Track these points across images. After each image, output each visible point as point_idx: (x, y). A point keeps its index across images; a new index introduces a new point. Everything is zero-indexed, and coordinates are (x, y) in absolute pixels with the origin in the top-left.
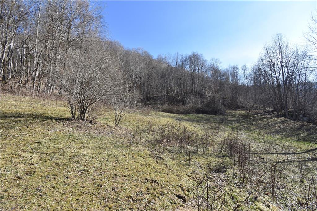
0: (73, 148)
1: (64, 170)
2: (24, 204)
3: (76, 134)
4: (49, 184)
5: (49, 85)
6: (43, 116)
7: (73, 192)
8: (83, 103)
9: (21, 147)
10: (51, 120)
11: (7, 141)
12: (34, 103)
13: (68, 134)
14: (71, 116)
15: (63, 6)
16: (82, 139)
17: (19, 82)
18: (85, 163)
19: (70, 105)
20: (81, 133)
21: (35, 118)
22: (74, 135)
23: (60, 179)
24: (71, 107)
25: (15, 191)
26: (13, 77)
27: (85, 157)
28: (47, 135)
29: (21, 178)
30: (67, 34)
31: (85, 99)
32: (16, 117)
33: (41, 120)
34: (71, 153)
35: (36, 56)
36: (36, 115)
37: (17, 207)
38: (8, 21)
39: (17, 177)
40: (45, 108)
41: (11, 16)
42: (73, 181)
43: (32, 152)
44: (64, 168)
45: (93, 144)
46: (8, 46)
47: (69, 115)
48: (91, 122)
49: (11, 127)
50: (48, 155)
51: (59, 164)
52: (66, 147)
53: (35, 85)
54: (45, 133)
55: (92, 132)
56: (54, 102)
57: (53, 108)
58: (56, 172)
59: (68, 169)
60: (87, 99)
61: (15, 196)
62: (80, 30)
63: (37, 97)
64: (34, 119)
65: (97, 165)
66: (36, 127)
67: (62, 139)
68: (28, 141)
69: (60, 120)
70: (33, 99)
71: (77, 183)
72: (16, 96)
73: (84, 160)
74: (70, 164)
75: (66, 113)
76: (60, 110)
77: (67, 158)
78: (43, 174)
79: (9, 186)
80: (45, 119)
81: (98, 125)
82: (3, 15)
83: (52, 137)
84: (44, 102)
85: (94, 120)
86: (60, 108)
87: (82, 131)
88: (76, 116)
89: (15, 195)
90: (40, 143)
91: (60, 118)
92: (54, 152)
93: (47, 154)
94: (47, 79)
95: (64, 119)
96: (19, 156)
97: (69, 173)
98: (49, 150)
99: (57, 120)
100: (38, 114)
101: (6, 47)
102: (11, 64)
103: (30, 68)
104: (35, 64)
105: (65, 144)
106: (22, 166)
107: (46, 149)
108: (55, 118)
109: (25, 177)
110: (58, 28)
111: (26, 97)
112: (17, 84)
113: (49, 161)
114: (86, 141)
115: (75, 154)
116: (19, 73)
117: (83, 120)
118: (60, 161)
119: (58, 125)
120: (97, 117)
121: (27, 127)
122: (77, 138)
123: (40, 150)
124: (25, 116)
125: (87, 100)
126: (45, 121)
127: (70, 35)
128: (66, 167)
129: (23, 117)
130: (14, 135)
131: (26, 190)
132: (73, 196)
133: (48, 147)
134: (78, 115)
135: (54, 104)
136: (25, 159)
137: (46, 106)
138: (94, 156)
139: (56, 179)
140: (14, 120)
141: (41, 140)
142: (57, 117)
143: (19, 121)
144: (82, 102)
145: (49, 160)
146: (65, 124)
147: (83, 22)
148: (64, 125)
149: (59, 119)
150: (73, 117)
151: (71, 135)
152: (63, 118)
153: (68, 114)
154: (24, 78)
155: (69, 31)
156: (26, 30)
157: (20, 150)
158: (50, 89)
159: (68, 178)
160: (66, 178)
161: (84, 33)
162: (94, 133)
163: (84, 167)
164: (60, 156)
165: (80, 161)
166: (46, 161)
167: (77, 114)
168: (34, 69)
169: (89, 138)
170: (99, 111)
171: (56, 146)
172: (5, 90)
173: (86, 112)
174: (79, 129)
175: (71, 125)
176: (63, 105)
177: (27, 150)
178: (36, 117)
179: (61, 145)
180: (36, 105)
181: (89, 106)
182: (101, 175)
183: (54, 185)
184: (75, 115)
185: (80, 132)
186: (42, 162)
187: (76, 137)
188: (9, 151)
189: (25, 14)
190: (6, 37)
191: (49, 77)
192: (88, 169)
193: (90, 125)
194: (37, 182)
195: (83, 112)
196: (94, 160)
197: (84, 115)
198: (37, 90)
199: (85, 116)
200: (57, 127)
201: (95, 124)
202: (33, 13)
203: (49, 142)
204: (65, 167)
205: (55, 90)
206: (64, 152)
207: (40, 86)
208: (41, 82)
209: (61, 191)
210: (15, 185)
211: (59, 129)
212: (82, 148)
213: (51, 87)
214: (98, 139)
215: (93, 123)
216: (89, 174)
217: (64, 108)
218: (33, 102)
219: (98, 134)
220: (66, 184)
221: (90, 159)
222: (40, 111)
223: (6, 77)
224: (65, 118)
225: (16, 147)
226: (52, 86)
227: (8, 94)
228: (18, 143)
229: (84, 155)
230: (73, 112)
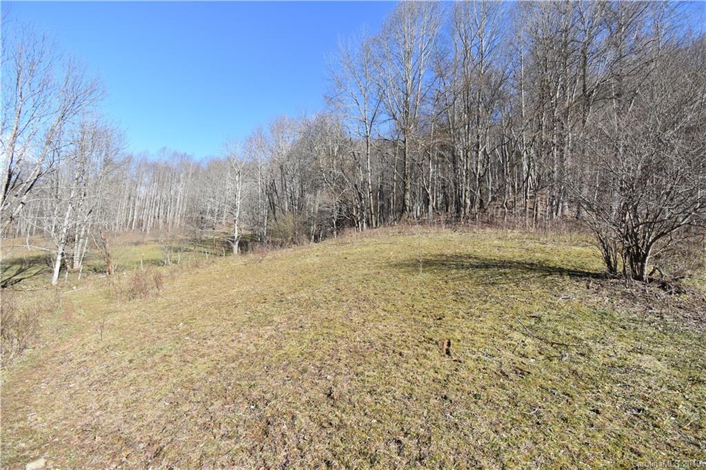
0: (611, 347)
1: (588, 390)
2: (509, 426)
3: (621, 312)
4: (555, 410)
5: (554, 203)
6: (544, 265)
7: (609, 451)
8: (636, 234)
9: (508, 321)
10: (561, 275)
11: (487, 305)
12: (528, 241)
13: (600, 309)
14: (605, 268)
15: (563, 27)
16: (637, 328)
17: (502, 206)
18: (644, 392)
19: (602, 241)
20: (635, 313)
21: (531, 269)
22: (616, 315)
23: (580, 407)
24: (604, 247)
25: (497, 394)
26: (494, 199)
27: (646, 378)
28: (551, 306)
29: (507, 376)
30: (580, 80)
31: (642, 224)
32: (500, 267)
33: (541, 274)
34: (606, 356)
35: (526, 150)
36: (532, 264)
37: (498, 424)
38: (478, 110)
39: (501, 372)
40: (547, 250)
41: (481, 100)
42: (609, 426)
43: (525, 332)
44: (589, 386)
45: (670, 349)
46: (482, 150)
47: (599, 265)
48: (663, 286)
49: (493, 284)
50: (555, 348)
51: (577, 374)
52: (594, 338)
53: (528, 207)
54: (549, 300)
55: (668, 314)
56: (567, 237)
57: (564, 249)
58: (571, 388)
59: (599, 392)
60: (647, 222)
61: (497, 405)
62: (610, 55)
63: (533, 230)
64: (528, 271)
65: (684, 411)
66: (533, 286)
67: (584, 320)
68: (519, 312)
69: (580, 276)
70: (526, 233)
71: (620, 435)
72: (500, 232)
73: (643, 384)
74: (603, 382)
75: (593, 261)
76: (579, 255)
77: (596, 365)
78: (543, 383)
79: (489, 382)
80: (549, 271)
81: (689, 296)
82: (471, 104)
83: (562, 310)
84: (545, 239)
85: (676, 280)
86: (578, 249)
87: (638, 307)
88: (620, 269)
89: (497, 402)
90: (540, 318)
91: (580, 272)
92: (566, 344)
93: (553, 344)
94: (548, 192)
95: (588, 274)
96: (504, 336)
97: (599, 403)
98: (556, 338)
99: (574, 275)
100: (535, 262)
101: (480, 153)
102: (489, 178)
103: (518, 177)
104: (525, 167)
105: (591, 332)
106: (508, 354)
107: (550, 334)
108: (569, 270)
109: (512, 376)
110: (559, 78)
111: (515, 231)
112: (500, 210)
113: (556, 361)
114: (651, 337)
115: (616, 362)
116: (501, 191)
117: (640, 278)
118: (580, 369)
119: (574, 287)
120: (689, 272)
121: (517, 285)
122: (622, 324)
123: (540, 334)
124: (513, 265)
125: (648, 225)
126: (548, 277)
127: (588, 79)
128: (594, 387)
129: (510, 266)
130: (497, 298)
131: (514, 401)
132: (609, 462)
133: (555, 331)
134: (624, 266)
135: (565, 241)
136: (513, 342)
137: (550, 245)
138: (674, 382)
139: (570, 404)
140: (497, 272)
141: (541, 313)
142: (573, 269)
143: (504, 273)
144: (633, 231)
145: (556, 358)
146: (590, 285)
147: (615, 31)
148: (588, 288)
149: (577, 274)
150: (612, 270)
151: (606, 314)
152: (587, 271)
153: (599, 262)
154: (509, 198)
155: (584, 71)
156: (504, 111)
157: (505, 324)
158: (557, 210)
159: (597, 412)
160: (594, 411)
161: (623, 54)
162: (676, 318)
163: (641, 402)
164: (579, 357)
165: (629, 383)
166: (550, 358)
167: (621, 263)
168: (525, 176)
169: (660, 329)
170: (696, 256)
171: (571, 331)
172: (484, 223)
173: (648, 258)
174: (627, 301)
175: (607, 289)
176: (587, 242)
177: (518, 327)
178: (531, 267)
179: (582, 332)
180: (531, 245)
181: (653, 241)
182: (698, 446)
183: (566, 415)
184: (615, 265)
185: (632, 310)
186: (542, 357)
187: (621, 320)
188: (490, 323)
189: (500, 85)
190: (478, 137)
191: (552, 186)
192: (653, 411)
193: (662, 293)
194: (532, 394)
195: (637, 258)
196: (676, 396)
197: (643, 266)
198: (533, 216)
199: (646, 268)
200: (574, 291)
201: (679, 293)
202: (512, 75)
203: (556, 321)
204: (592, 386)
205: (567, 211)
206: (590, 350)
207: (537, 208)
208: (539, 199)
209: (581, 436)
210: (497, 384)
211: (578, 297)
212: (637, 352)
213: (558, 205)
214: (689, 337)
215: (673, 290)
216: (655, 426)
217: (589, 250)
218: (526, 239)
219: (692, 322)
220: (592, 426)
221: (661, 387)
222: (539, 256)
223: (484, 202)
224: (591, 272)
225: (500, 318)
226: (561, 204)
227: (488, 229)
228: (503, 312)
229: (641, 371)
230: (609, 257)
